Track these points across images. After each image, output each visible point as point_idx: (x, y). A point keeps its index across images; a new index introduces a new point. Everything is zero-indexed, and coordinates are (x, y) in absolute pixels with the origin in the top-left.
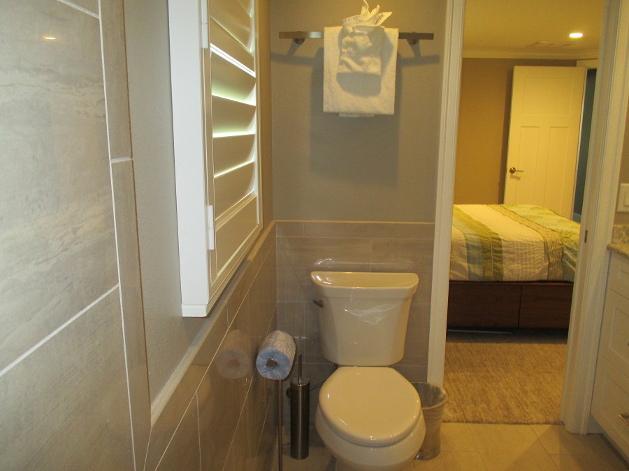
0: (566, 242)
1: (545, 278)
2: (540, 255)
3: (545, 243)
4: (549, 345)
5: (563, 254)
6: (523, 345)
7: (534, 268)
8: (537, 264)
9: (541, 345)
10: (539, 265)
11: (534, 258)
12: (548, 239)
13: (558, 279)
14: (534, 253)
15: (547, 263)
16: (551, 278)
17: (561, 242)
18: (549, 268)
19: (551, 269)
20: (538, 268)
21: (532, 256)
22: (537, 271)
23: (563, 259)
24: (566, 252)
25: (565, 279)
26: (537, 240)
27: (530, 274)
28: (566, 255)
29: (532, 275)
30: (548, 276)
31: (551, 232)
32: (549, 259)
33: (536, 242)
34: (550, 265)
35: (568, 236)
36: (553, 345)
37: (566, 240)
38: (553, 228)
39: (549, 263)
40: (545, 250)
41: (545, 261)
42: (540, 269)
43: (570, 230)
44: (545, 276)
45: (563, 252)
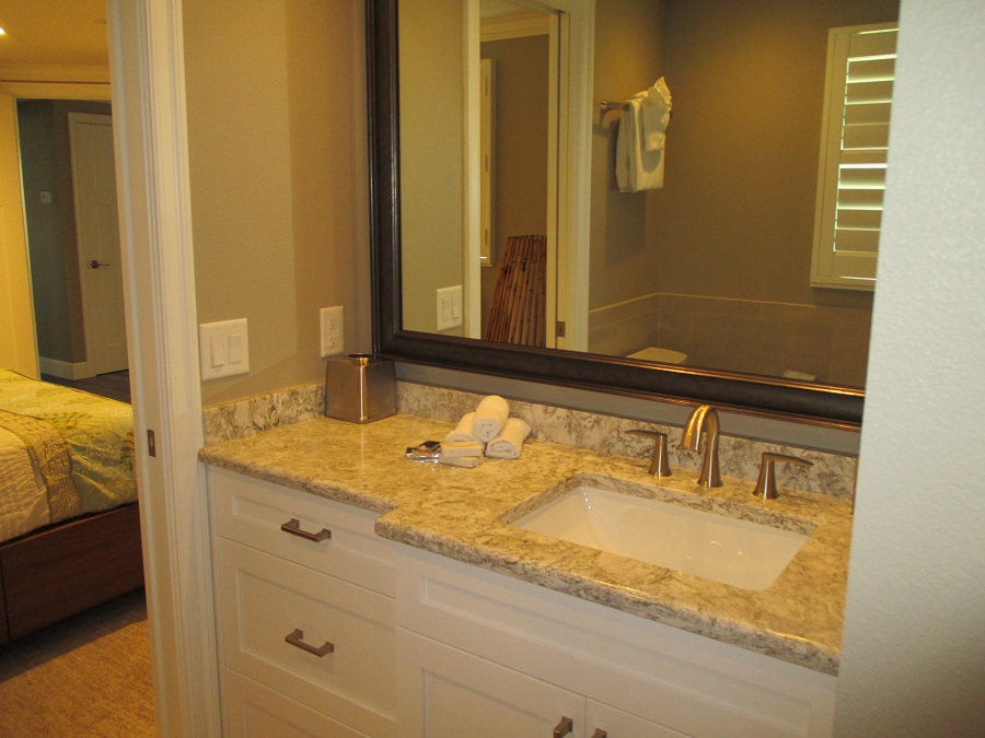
0: (70, 437)
1: (47, 521)
2: (25, 478)
3: (30, 450)
4: (83, 648)
5: (72, 462)
6: (30, 675)
7: (18, 508)
8: (24, 497)
9: (67, 656)
10: (28, 499)
11: (13, 487)
12: (34, 440)
13: (72, 515)
14: (11, 478)
15: (44, 490)
16: (58, 517)
17: (61, 441)
18: (49, 498)
19: (54, 499)
20: (27, 505)
21: (8, 484)
22: (26, 513)
23: (74, 472)
24: (77, 457)
25: (86, 509)
26: (11, 448)
27: (13, 522)
28: (78, 462)
29: (18, 524)
30: (51, 514)
31: (35, 424)
32: (46, 481)
33: (12, 453)
34: (49, 494)
35: (70, 424)
36: (90, 645)
37: (70, 432)
38: (36, 411)
39: (48, 488)
40: (33, 464)
41: (39, 486)
42: (31, 507)
43: (71, 409)
44: (44, 518)
45: (70, 459)
